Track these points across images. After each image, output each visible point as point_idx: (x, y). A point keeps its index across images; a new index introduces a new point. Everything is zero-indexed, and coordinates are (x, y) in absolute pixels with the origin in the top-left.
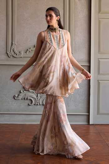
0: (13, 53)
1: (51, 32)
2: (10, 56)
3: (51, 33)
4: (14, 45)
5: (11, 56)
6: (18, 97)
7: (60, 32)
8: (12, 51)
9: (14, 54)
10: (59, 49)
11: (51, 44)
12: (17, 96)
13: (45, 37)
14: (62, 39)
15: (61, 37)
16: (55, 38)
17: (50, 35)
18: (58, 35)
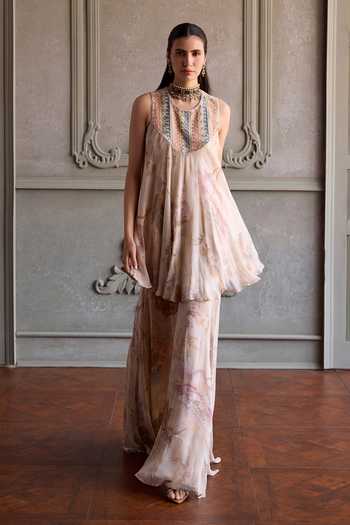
0: (90, 155)
2: (81, 165)
3: (173, 102)
5: (84, 163)
6: (105, 286)
8: (87, 148)
9: (94, 158)
12: (102, 284)
17: (169, 107)
18: (193, 111)
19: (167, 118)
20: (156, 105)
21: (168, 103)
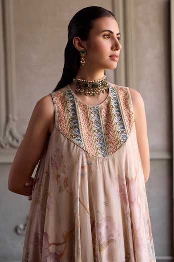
0: (10, 139)
1: (75, 96)
2: (4, 145)
3: (78, 99)
4: (11, 121)
5: (6, 144)
7: (111, 94)
8: (8, 133)
9: (13, 140)
10: (105, 155)
11: (75, 140)
13: (57, 115)
14: (115, 119)
15: (114, 111)
16: (93, 117)
17: (74, 106)
18: (103, 105)
19: (75, 118)
20: (59, 106)
21: (73, 102)
